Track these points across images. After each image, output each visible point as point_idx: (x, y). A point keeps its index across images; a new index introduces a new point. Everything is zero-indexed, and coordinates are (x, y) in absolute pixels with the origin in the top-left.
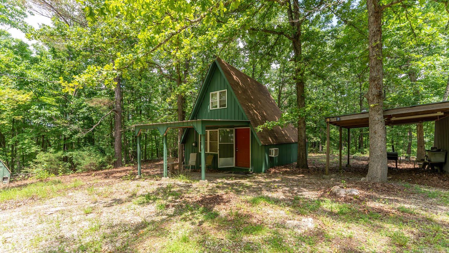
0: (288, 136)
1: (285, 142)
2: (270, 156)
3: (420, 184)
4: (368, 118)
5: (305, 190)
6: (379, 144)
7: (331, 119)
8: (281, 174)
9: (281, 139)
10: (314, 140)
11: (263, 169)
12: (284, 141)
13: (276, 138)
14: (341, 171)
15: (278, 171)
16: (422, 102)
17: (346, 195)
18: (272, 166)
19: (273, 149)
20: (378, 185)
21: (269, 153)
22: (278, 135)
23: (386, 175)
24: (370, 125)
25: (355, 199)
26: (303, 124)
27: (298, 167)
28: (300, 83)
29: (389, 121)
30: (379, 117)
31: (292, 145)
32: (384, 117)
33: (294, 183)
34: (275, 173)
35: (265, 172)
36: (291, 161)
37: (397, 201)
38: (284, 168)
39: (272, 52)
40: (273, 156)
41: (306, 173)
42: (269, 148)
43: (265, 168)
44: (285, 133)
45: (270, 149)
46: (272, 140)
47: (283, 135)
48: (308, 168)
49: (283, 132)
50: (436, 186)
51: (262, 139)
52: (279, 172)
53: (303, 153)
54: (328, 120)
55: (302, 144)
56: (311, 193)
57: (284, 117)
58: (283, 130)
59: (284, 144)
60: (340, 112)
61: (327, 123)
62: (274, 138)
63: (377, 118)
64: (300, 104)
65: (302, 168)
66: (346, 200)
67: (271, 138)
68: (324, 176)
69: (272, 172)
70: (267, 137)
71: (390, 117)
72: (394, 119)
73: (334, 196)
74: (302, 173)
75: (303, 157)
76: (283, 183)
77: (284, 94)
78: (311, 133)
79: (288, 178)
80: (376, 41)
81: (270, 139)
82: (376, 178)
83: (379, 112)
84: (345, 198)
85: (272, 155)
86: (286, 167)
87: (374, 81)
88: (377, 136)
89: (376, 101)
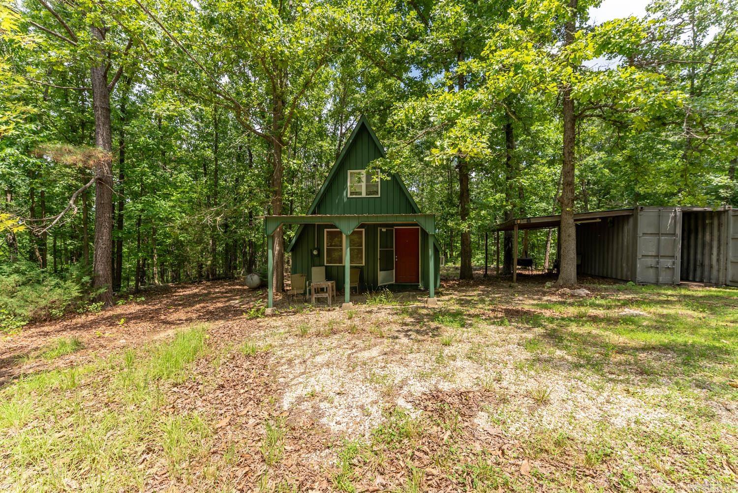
6: (573, 247)
7: (520, 220)
63: (571, 222)
83: (572, 216)
88: (571, 239)
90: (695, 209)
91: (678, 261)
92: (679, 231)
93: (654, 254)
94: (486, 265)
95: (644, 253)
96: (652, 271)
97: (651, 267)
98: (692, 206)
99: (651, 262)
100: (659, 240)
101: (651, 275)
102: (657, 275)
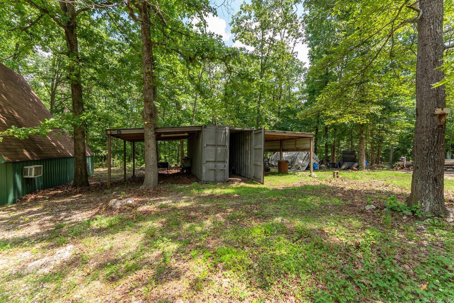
0: (62, 149)
1: (57, 157)
2: (25, 177)
3: (176, 184)
4: (143, 134)
5: (77, 212)
6: (152, 156)
7: (111, 131)
8: (47, 199)
9: (48, 152)
10: (103, 153)
11: (11, 198)
12: (55, 155)
13: (38, 151)
14: (126, 183)
15: (41, 197)
16: (183, 125)
17: (121, 205)
18: (32, 191)
19: (33, 167)
20: (151, 191)
21: (22, 172)
22: (44, 148)
23: (157, 181)
24: (145, 139)
25: (128, 208)
26: (81, 135)
27: (75, 186)
28: (77, 85)
29: (158, 137)
30: (152, 133)
31: (70, 160)
32: (155, 133)
33: (64, 208)
34: (36, 199)
35: (14, 202)
36: (68, 179)
37: (161, 200)
38: (53, 190)
39: (32, 30)
40: (33, 176)
41: (85, 191)
42: (23, 166)
43: (14, 195)
44: (58, 145)
45: (25, 167)
46: (31, 154)
47: (54, 146)
48: (89, 185)
49: (53, 143)
50: (185, 183)
51: (7, 153)
52: (43, 198)
53: (81, 169)
54: (109, 132)
55: (81, 158)
56: (84, 213)
57: (48, 124)
58: (52, 141)
59: (55, 159)
60: (131, 126)
61: (108, 135)
62: (35, 152)
63: (150, 134)
64: (76, 110)
65: (81, 186)
66: (121, 211)
67: (28, 151)
68: (106, 191)
69: (29, 200)
70: (19, 150)
71: (160, 133)
72: (162, 136)
73: (110, 209)
74: (80, 193)
75: (82, 174)
76: (46, 211)
77: (61, 94)
78: (100, 146)
79: (56, 203)
80: (148, 68)
81: (26, 153)
82: (150, 184)
83: (151, 129)
84: (120, 209)
85: (31, 174)
86: (57, 188)
87: (147, 102)
88: (150, 149)
89: (149, 119)
90: (236, 129)
91: (227, 164)
92: (227, 144)
93: (213, 160)
94: (134, 168)
95: (207, 159)
96: (212, 172)
97: (212, 170)
98: (235, 127)
99: (211, 165)
100: (216, 150)
101: (211, 176)
102: (215, 175)
